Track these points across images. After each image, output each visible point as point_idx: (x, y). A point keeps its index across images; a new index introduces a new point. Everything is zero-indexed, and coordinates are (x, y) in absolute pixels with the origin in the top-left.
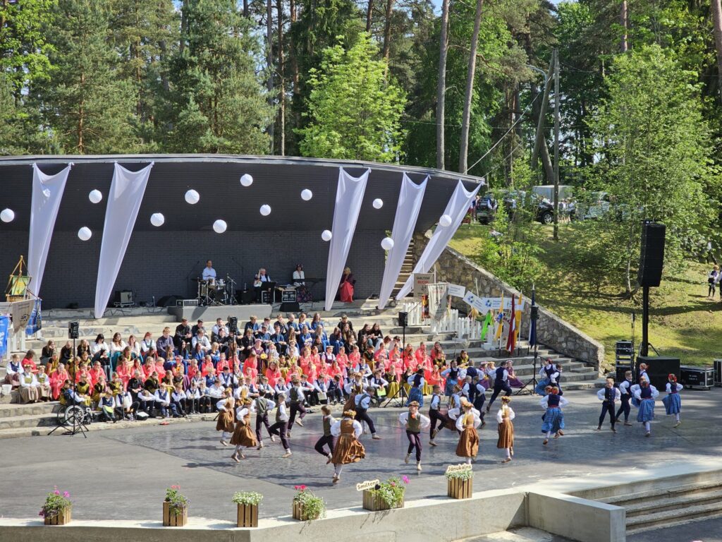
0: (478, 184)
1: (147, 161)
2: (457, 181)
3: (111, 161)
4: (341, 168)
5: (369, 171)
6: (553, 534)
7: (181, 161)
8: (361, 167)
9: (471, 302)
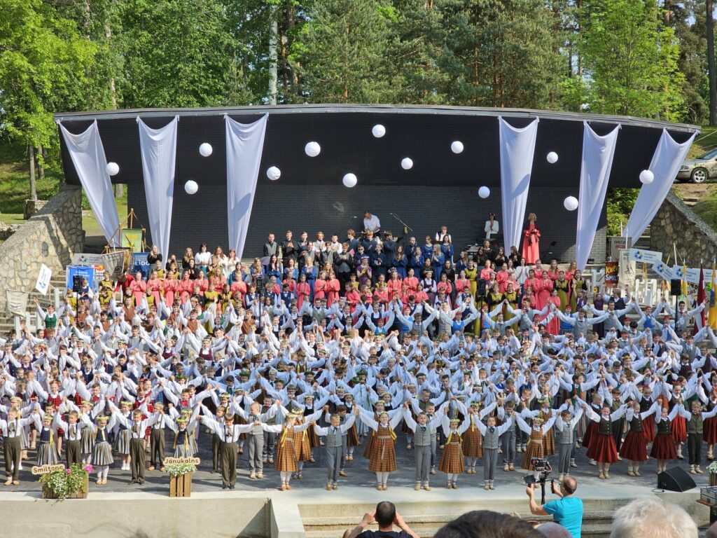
0: (691, 134)
1: (261, 112)
2: (661, 131)
3: (221, 114)
4: (500, 118)
5: (537, 121)
7: (300, 111)
8: (526, 116)
9: (661, 271)
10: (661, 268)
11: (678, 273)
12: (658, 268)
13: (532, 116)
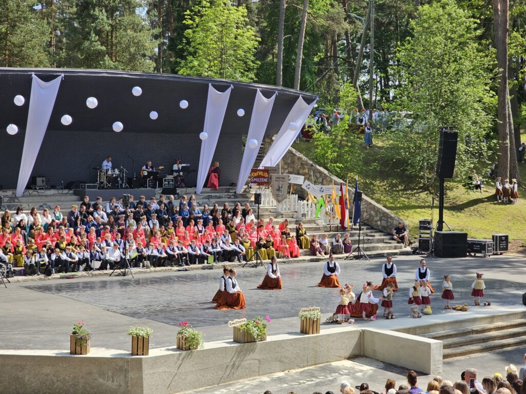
1: (58, 73)
4: (210, 84)
5: (232, 87)
6: (383, 362)
8: (225, 84)
9: (308, 188)
10: (308, 187)
11: (320, 191)
12: (307, 186)
13: (228, 84)
